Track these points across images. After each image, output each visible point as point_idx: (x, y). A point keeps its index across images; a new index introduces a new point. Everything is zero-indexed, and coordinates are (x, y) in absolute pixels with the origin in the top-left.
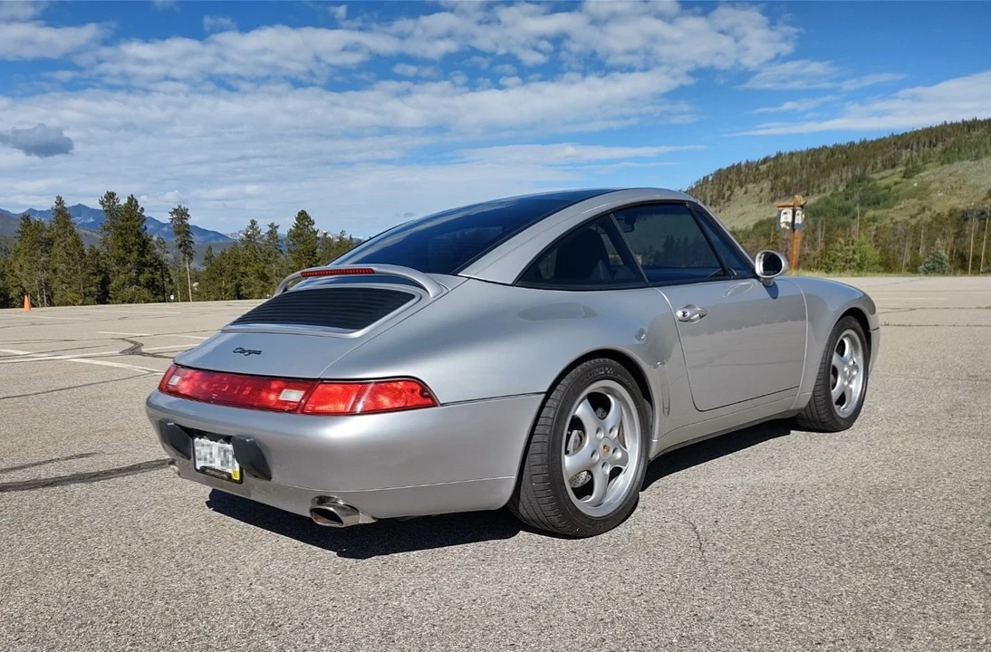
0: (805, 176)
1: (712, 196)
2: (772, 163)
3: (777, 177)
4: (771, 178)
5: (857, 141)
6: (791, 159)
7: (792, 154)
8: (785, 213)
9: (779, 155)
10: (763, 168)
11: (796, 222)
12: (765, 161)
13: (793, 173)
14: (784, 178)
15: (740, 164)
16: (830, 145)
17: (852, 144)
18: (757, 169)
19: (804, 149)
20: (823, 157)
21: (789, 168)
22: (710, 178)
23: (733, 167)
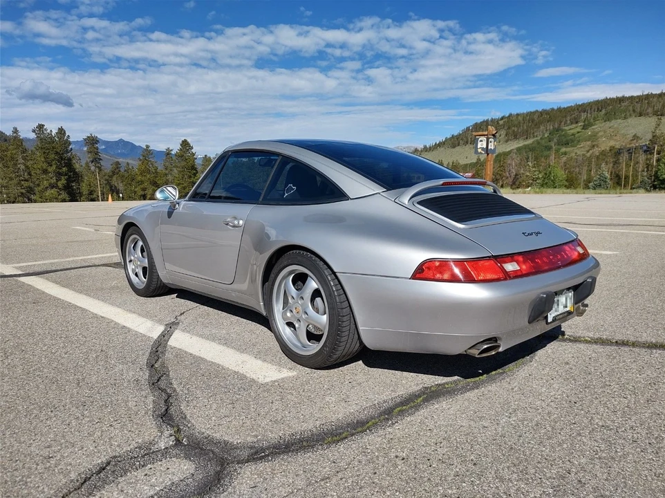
0: (525, 128)
1: (471, 139)
2: (506, 120)
3: (509, 128)
4: (506, 128)
5: (556, 108)
6: (517, 118)
7: (518, 115)
8: (481, 141)
9: (510, 115)
10: (501, 122)
11: (489, 148)
12: (502, 118)
13: (518, 125)
14: (513, 128)
15: (488, 120)
16: (540, 110)
17: (553, 109)
18: (498, 123)
19: (525, 112)
20: (536, 117)
21: (516, 122)
22: (471, 128)
23: (484, 121)
